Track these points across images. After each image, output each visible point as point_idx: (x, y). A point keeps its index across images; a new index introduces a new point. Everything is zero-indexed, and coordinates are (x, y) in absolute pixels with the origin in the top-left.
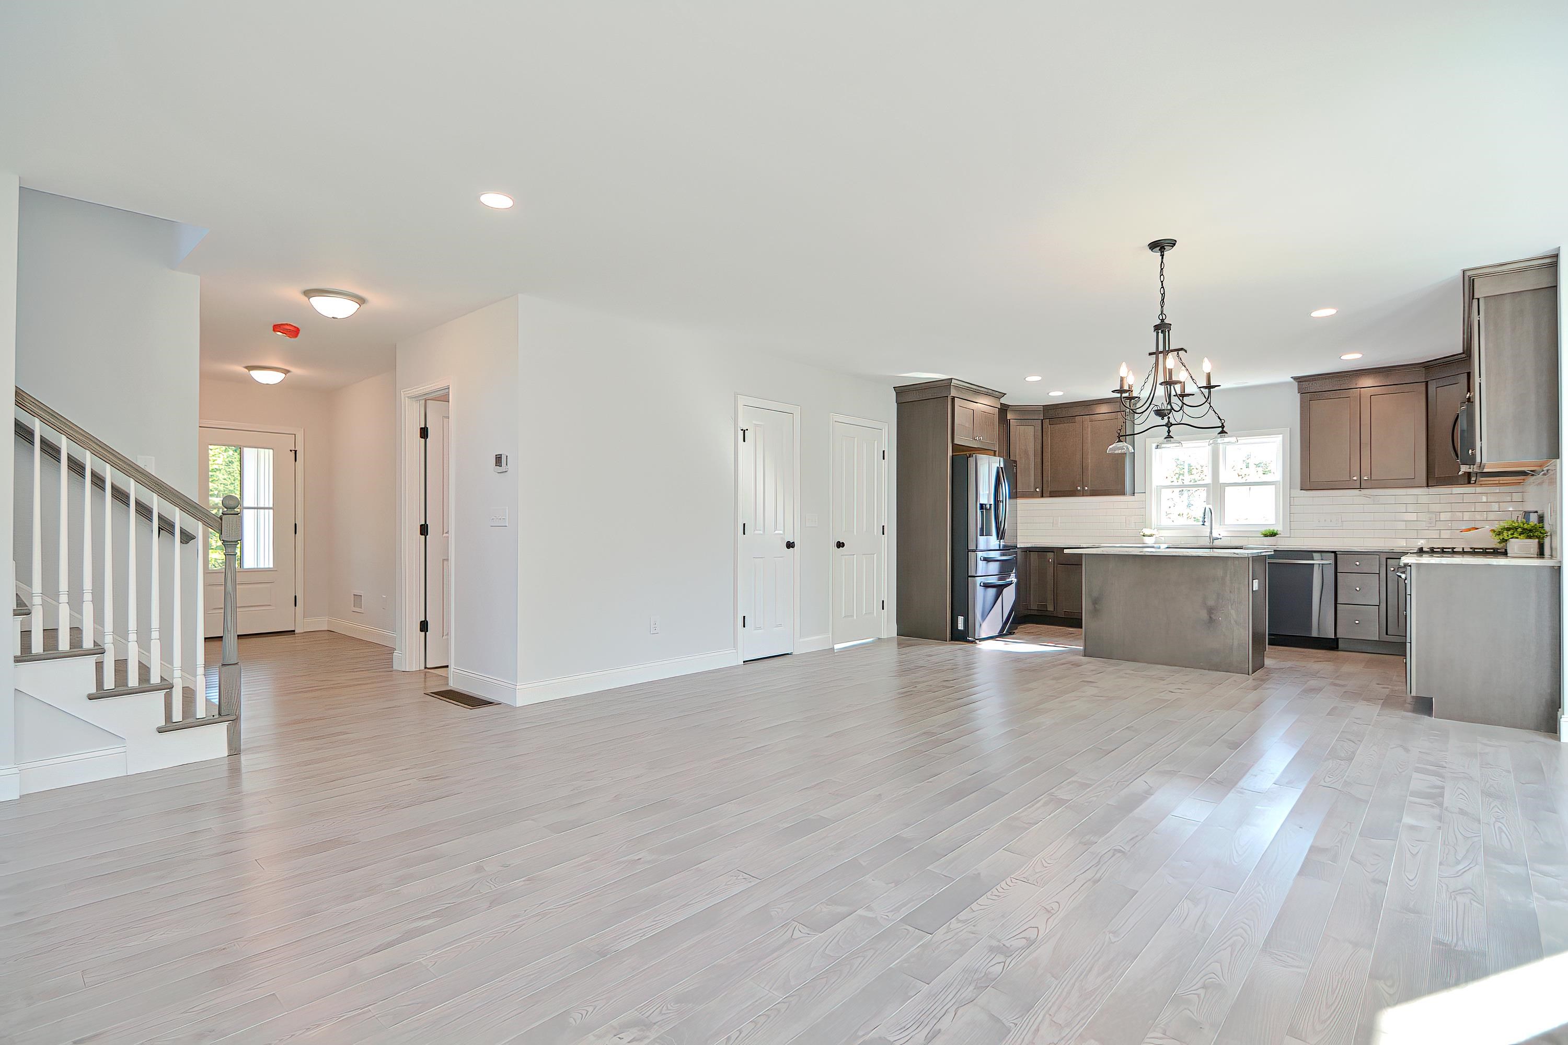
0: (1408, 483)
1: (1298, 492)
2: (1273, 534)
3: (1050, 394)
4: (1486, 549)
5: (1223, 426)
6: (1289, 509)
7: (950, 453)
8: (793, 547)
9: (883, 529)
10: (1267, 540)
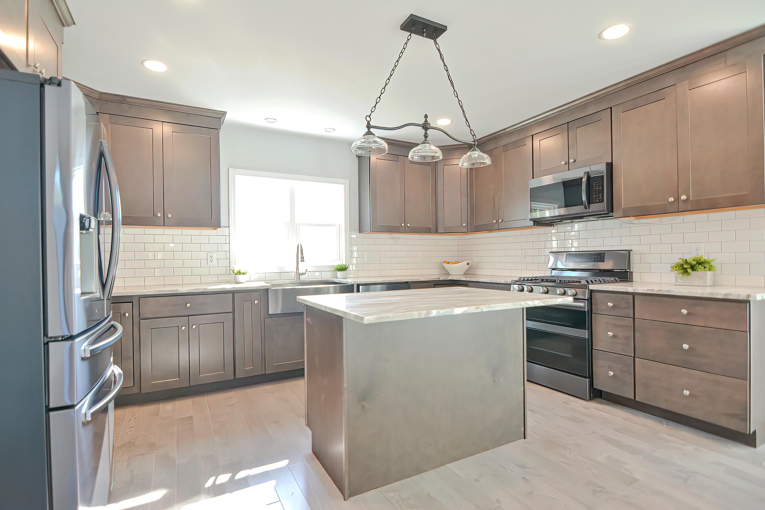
1: (356, 234)
2: (343, 269)
6: (350, 248)
10: (339, 274)
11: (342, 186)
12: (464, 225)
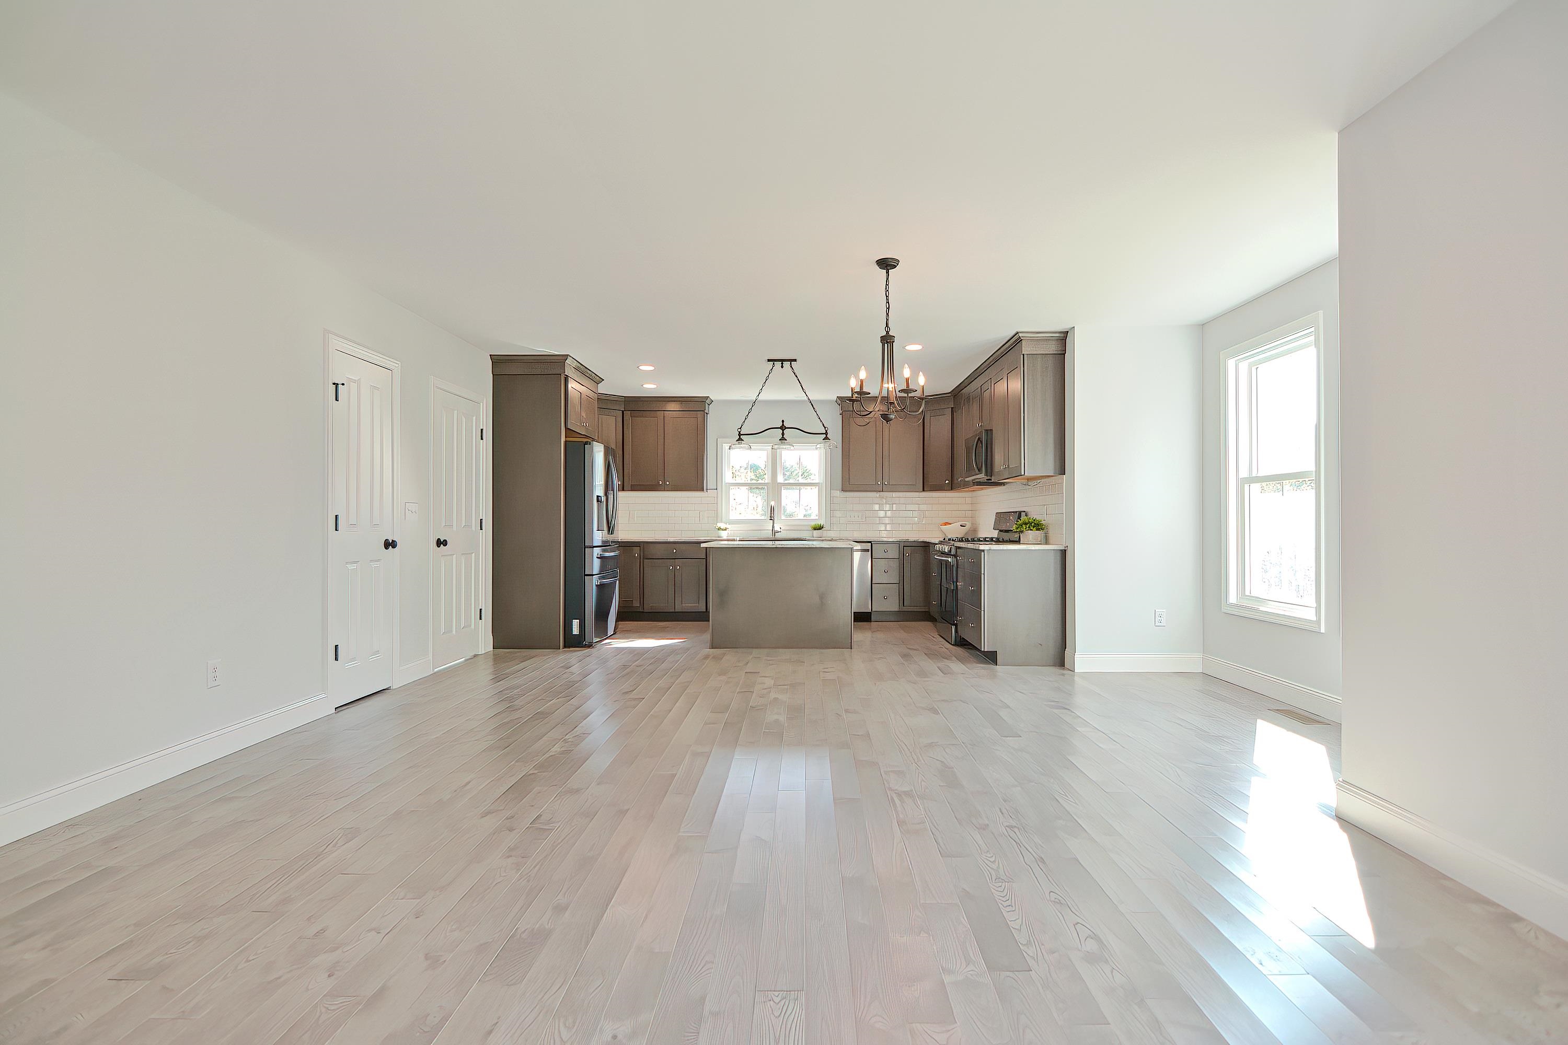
0: (910, 488)
1: (838, 493)
2: (820, 528)
3: (644, 386)
4: (986, 538)
5: (826, 433)
6: (830, 506)
7: (563, 439)
8: (394, 547)
9: (481, 523)
12: (948, 481)
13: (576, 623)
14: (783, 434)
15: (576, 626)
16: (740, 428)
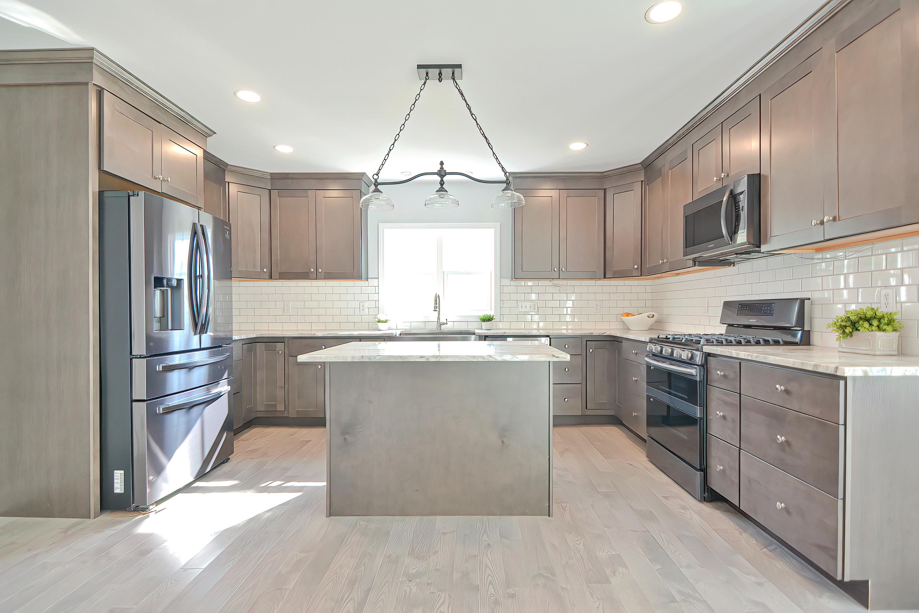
0: (590, 276)
1: (506, 282)
2: (489, 319)
6: (500, 295)
7: (93, 187)
10: (485, 325)
11: (492, 231)
12: (636, 267)
13: (119, 476)
14: (442, 183)
15: (119, 481)
16: (377, 175)
